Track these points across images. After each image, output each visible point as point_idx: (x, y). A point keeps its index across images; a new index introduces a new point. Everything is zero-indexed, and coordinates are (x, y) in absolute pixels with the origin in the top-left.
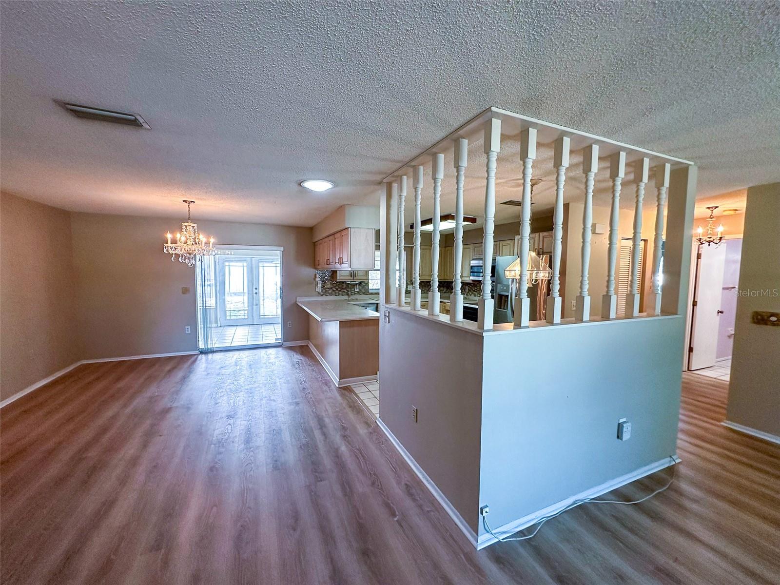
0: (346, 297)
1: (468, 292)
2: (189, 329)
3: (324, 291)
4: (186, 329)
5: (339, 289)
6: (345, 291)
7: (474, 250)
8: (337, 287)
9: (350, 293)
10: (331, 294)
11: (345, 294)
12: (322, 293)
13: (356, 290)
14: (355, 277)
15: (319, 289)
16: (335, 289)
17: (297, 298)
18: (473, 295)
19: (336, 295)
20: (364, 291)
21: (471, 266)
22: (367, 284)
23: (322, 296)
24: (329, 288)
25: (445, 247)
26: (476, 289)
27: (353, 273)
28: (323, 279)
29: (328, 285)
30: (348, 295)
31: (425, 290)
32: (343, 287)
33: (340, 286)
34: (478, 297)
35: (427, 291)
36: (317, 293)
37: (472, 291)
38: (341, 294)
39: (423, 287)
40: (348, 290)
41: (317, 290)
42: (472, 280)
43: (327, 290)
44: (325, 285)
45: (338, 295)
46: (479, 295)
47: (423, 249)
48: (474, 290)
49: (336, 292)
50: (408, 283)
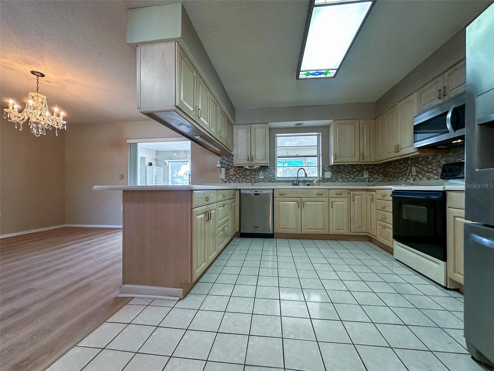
0: (249, 185)
1: (417, 175)
3: (228, 178)
6: (249, 178)
7: (419, 99)
8: (241, 174)
9: (253, 180)
10: (234, 181)
11: (249, 181)
12: (226, 180)
13: (260, 178)
14: (252, 160)
15: (223, 176)
16: (238, 176)
17: (202, 184)
18: (425, 178)
20: (270, 178)
21: (415, 126)
22: (274, 171)
23: (226, 183)
24: (232, 175)
25: (375, 119)
26: (431, 168)
27: (250, 157)
28: (226, 166)
29: (232, 172)
30: (251, 182)
31: (349, 178)
32: (247, 174)
33: (243, 173)
34: (435, 179)
35: (353, 179)
36: (221, 180)
37: (423, 173)
38: (245, 181)
39: (347, 174)
40: (252, 177)
41: (220, 177)
42: (417, 150)
43: (230, 177)
44: (228, 172)
45: (242, 182)
46: (436, 177)
47: (342, 124)
48: (427, 171)
49: (240, 179)
50: (324, 169)
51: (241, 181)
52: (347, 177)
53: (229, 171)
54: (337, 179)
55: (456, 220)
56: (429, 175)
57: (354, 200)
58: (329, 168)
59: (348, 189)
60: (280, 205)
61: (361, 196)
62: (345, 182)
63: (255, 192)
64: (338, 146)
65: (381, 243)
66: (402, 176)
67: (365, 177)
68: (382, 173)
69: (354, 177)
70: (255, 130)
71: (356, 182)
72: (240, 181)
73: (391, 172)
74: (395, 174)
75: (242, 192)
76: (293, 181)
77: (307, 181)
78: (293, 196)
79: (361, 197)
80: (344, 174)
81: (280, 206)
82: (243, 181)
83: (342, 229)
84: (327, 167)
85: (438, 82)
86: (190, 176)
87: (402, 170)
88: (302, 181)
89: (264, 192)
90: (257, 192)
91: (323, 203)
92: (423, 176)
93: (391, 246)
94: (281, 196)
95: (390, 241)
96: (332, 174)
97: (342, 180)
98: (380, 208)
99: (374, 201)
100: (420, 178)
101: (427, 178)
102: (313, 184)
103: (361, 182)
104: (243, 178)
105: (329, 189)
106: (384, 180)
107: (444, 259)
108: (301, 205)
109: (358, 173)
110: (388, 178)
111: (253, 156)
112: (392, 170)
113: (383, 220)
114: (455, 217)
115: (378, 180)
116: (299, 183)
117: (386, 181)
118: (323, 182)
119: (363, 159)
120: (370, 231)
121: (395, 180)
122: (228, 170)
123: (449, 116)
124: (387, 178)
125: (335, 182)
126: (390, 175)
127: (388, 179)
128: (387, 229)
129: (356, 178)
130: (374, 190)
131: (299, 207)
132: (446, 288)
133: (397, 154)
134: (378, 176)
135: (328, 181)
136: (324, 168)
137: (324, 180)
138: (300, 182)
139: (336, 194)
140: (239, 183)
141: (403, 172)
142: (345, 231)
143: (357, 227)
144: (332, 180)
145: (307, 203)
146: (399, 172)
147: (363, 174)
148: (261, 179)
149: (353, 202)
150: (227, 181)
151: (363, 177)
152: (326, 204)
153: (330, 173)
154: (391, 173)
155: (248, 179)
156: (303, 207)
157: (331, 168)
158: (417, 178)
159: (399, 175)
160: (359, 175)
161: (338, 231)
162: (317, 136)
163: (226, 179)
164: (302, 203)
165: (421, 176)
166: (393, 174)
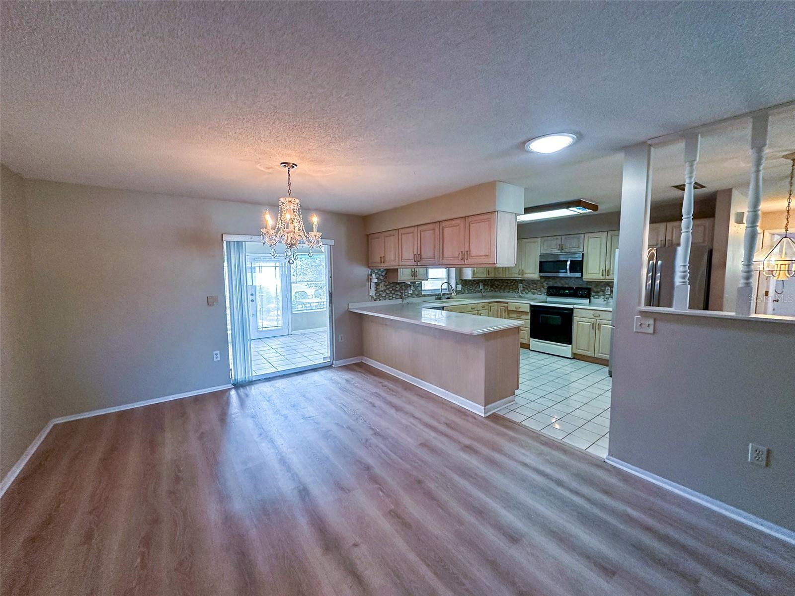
0: (399, 301)
1: (523, 290)
2: (219, 356)
3: (378, 294)
4: (215, 356)
5: (393, 292)
6: (399, 293)
7: (543, 243)
8: (391, 289)
9: (403, 296)
10: (385, 298)
11: (399, 297)
12: (376, 297)
13: (409, 292)
14: (416, 276)
15: (372, 292)
16: (388, 292)
17: (350, 304)
19: (390, 299)
20: (416, 293)
21: (540, 261)
22: (421, 285)
23: (376, 300)
24: (382, 291)
26: (537, 288)
27: (414, 272)
29: (382, 287)
30: (402, 298)
32: (397, 289)
33: (394, 288)
35: (474, 291)
36: (371, 296)
37: (530, 289)
38: (395, 297)
39: (471, 286)
41: (370, 294)
42: (539, 277)
43: (381, 293)
44: (378, 287)
45: (392, 299)
48: (532, 288)
49: (390, 295)
50: (457, 282)
51: (391, 298)
52: (471, 288)
55: (579, 323)
56: (534, 291)
59: (488, 302)
61: (494, 307)
62: (470, 293)
66: (509, 289)
67: (481, 288)
68: (490, 285)
71: (475, 293)
76: (436, 295)
80: (469, 286)
84: (460, 280)
85: (558, 239)
92: (529, 291)
93: (527, 343)
95: (526, 339)
97: (467, 292)
100: (526, 292)
102: (451, 297)
103: (478, 292)
105: (478, 303)
107: (569, 343)
109: (477, 285)
110: (494, 288)
112: (498, 283)
114: (578, 321)
115: (487, 291)
117: (491, 291)
118: (457, 294)
121: (502, 291)
123: (569, 263)
124: (492, 289)
126: (496, 286)
130: (507, 303)
132: (570, 359)
133: (520, 276)
134: (487, 288)
137: (458, 292)
139: (482, 307)
144: (464, 293)
146: (506, 286)
147: (480, 286)
148: (410, 294)
150: (378, 299)
153: (461, 286)
158: (524, 292)
160: (477, 287)
166: (500, 286)
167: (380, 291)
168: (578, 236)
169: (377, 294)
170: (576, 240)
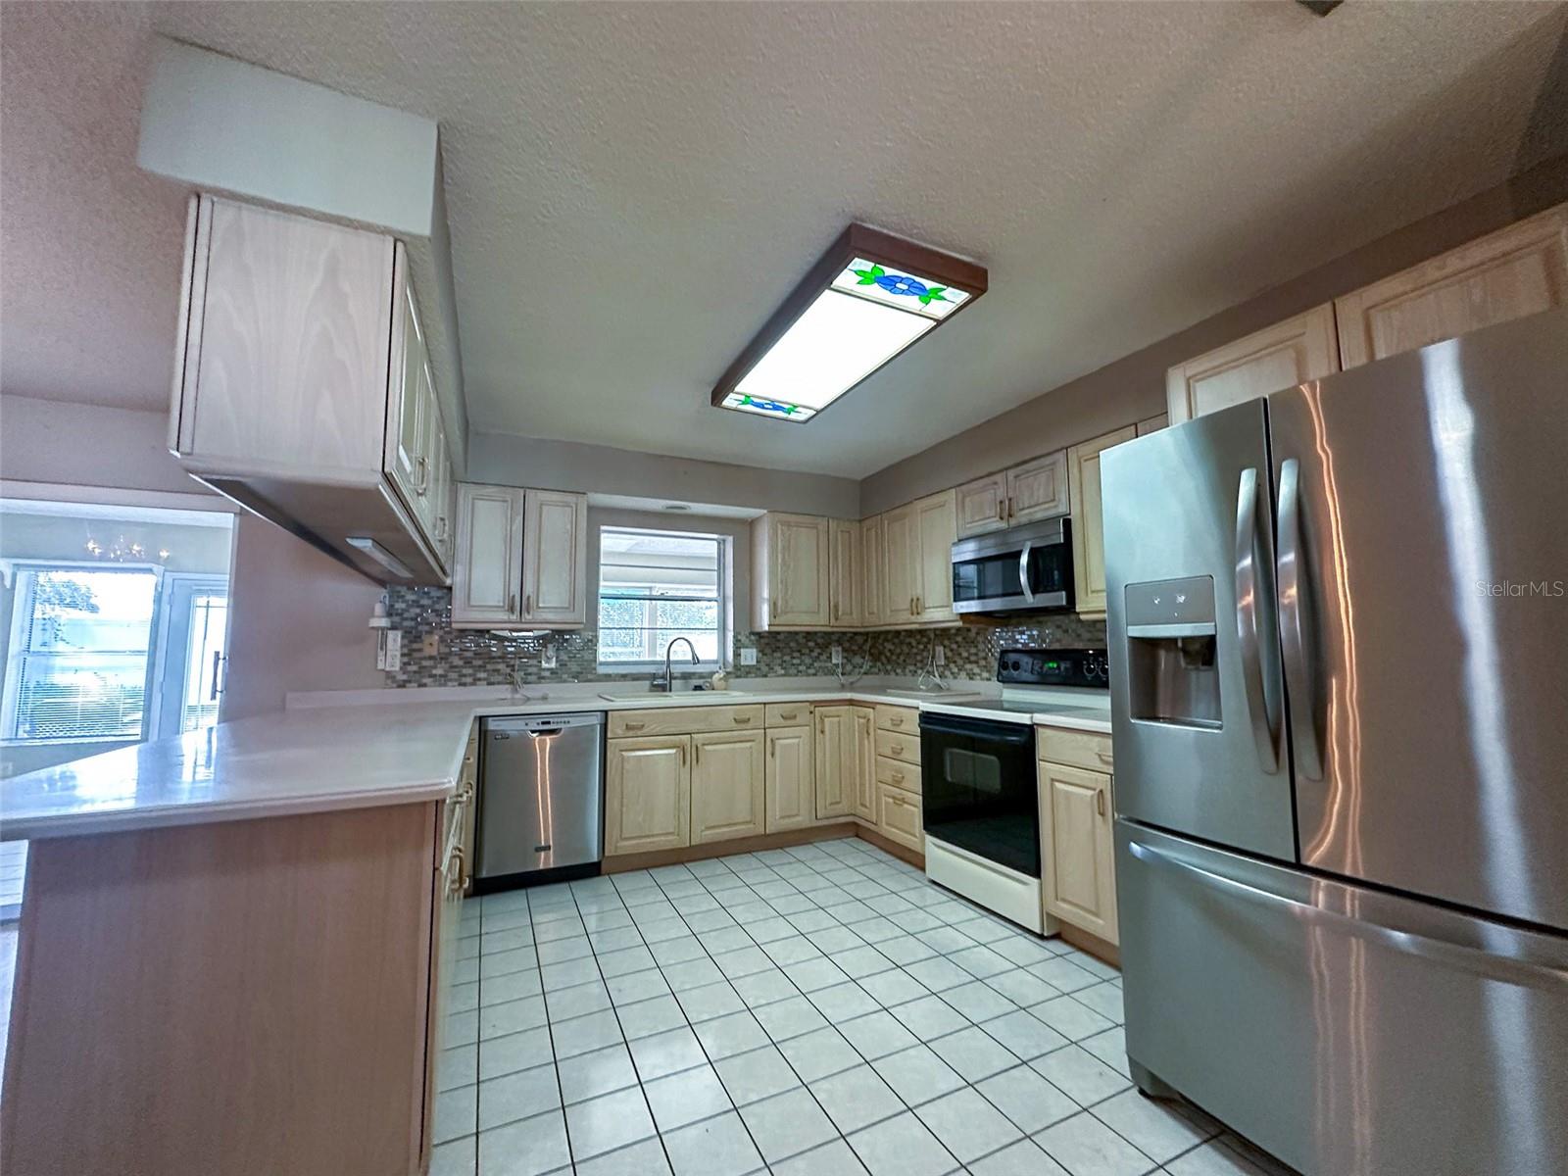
0: (504, 692)
1: (946, 666)
3: (415, 668)
5: (475, 662)
6: (500, 666)
7: (961, 505)
8: (470, 654)
9: (517, 676)
10: (443, 680)
11: (500, 678)
12: (405, 677)
13: (544, 665)
14: (527, 610)
15: (391, 661)
16: (457, 661)
17: (289, 695)
18: (963, 675)
19: (464, 685)
20: (574, 667)
21: (954, 564)
22: (592, 643)
23: (404, 686)
24: (431, 658)
25: (860, 521)
26: (976, 654)
27: (518, 599)
28: (406, 624)
29: (431, 645)
30: (512, 683)
31: (800, 665)
34: (982, 679)
35: (809, 668)
36: (383, 675)
37: (960, 662)
38: (485, 679)
39: (795, 654)
40: (513, 666)
41: (381, 666)
42: (958, 617)
43: (425, 663)
44: (415, 646)
45: (473, 684)
46: (985, 675)
47: (788, 525)
48: (968, 658)
49: (465, 671)
50: (740, 641)
51: (469, 680)
52: (795, 661)
53: (422, 642)
54: (772, 669)
55: (1057, 789)
56: (972, 670)
57: (822, 732)
58: (753, 637)
59: (811, 702)
60: (625, 764)
61: (837, 719)
62: (790, 675)
63: (543, 723)
64: (782, 582)
65: (887, 839)
66: (915, 665)
67: (834, 661)
68: (871, 654)
69: (811, 661)
70: (541, 508)
71: (815, 675)
72: (464, 680)
73: (890, 650)
74: (898, 658)
75: (492, 725)
76: (654, 676)
77: (694, 674)
78: (666, 731)
79: (839, 722)
80: (789, 654)
81: (627, 766)
82: (479, 679)
83: (797, 815)
84: (747, 633)
85: (996, 483)
86: (221, 662)
87: (915, 650)
88: (679, 675)
89: (575, 722)
90: (549, 723)
91: (748, 744)
92: (960, 670)
93: (917, 848)
94: (631, 733)
95: (915, 836)
96: (760, 655)
97: (783, 672)
98: (889, 752)
99: (872, 733)
100: (952, 673)
101: (968, 674)
102: (710, 683)
103: (826, 675)
104: (480, 666)
105: (765, 704)
106: (873, 670)
107: (1035, 871)
108: (690, 756)
109: (819, 651)
110: (883, 664)
111: (529, 597)
112: (892, 647)
113: (897, 783)
114: (1053, 780)
115: (862, 671)
116: (673, 681)
117: (877, 670)
118: (738, 677)
119: (837, 619)
120: (861, 810)
121: (899, 671)
122: (418, 638)
123: (1024, 560)
124: (879, 664)
125: (765, 676)
126: (886, 657)
127: (881, 667)
128: (906, 806)
129: (816, 664)
130: (872, 705)
131: (684, 762)
132: (1041, 937)
133: (913, 618)
134: (862, 660)
135: (748, 673)
136: (739, 637)
137: (739, 671)
138: (675, 678)
139: (782, 717)
140: (460, 684)
141: (916, 654)
142: (803, 820)
143: (831, 804)
144: (758, 672)
145: (706, 747)
146: (908, 654)
147: (831, 654)
148: (548, 669)
149: (821, 736)
150: (410, 682)
151: (831, 662)
152: (757, 746)
153: (754, 651)
154: (888, 654)
155: (498, 671)
156: (697, 761)
157: (757, 637)
158: (947, 673)
159: (908, 661)
160: (822, 658)
161: (787, 821)
162: (719, 543)
163: (404, 673)
164: (694, 749)
165: (956, 670)
166: (894, 657)
167: (425, 658)
168: (1048, 460)
169: (410, 668)
170: (1043, 477)
